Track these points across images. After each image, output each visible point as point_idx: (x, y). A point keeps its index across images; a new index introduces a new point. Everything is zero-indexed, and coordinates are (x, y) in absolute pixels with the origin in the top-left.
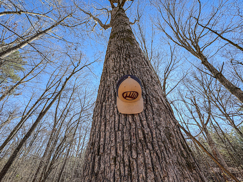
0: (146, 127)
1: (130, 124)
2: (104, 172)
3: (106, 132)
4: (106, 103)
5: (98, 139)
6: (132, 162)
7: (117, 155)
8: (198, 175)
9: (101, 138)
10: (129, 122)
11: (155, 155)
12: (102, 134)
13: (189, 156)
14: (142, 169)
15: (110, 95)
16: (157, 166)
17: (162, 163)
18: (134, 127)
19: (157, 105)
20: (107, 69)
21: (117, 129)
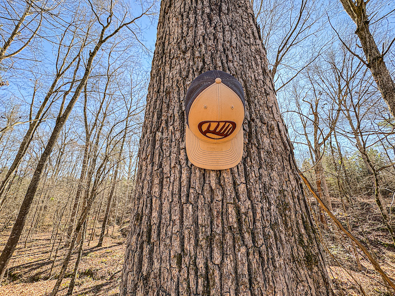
0: (243, 197)
1: (212, 190)
2: (160, 275)
3: (163, 200)
4: (162, 133)
5: (147, 212)
6: (211, 271)
7: (183, 250)
8: (320, 274)
9: (154, 211)
10: (211, 187)
11: (257, 257)
12: (156, 204)
13: (312, 243)
14: (230, 284)
15: (171, 117)
16: (258, 279)
17: (268, 270)
18: (220, 198)
19: (269, 141)
20: (164, 43)
21: (185, 198)
